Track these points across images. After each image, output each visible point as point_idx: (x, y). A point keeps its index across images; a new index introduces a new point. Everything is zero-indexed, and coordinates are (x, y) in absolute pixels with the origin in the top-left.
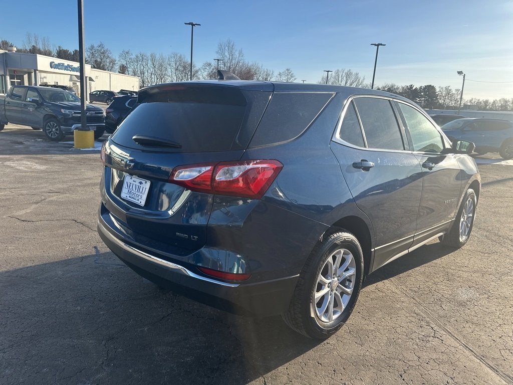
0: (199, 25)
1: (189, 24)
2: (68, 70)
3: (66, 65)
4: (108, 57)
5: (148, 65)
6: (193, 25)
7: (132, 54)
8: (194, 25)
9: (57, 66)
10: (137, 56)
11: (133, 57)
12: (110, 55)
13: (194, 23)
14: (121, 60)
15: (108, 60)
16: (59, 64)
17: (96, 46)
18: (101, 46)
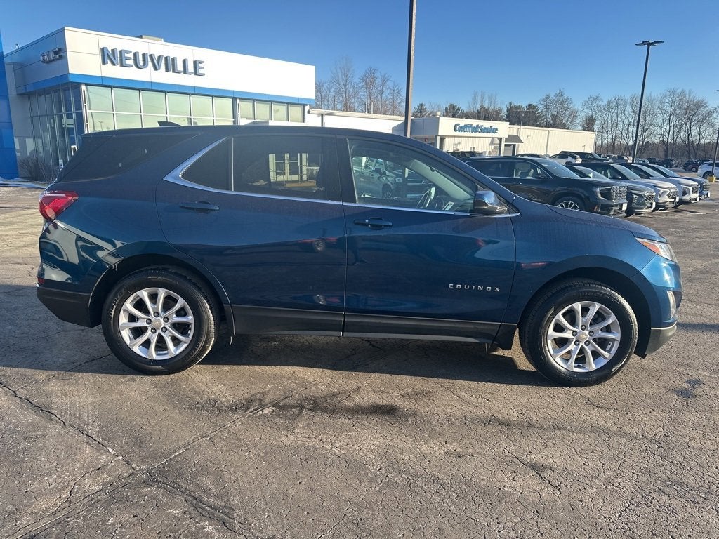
0: (661, 42)
1: (644, 43)
2: (476, 132)
3: (474, 125)
4: (568, 108)
5: (626, 112)
6: (649, 44)
7: (602, 100)
8: (653, 44)
9: (463, 129)
10: (609, 102)
11: (603, 103)
12: (571, 106)
13: (650, 42)
14: (585, 110)
15: (567, 113)
16: (466, 126)
17: (552, 95)
18: (560, 94)
